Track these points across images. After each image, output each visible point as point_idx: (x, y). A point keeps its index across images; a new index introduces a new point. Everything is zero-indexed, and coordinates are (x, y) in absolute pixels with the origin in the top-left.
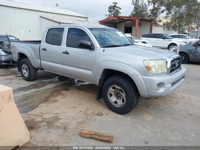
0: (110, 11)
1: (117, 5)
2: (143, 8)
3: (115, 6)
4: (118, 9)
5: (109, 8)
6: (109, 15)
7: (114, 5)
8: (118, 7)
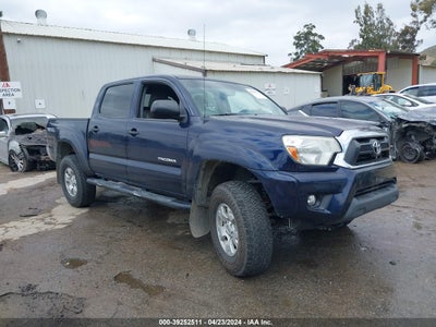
0: (297, 45)
1: (314, 31)
2: (382, 28)
3: (309, 33)
4: (316, 38)
5: (296, 38)
6: (296, 54)
7: (306, 30)
8: (315, 35)
